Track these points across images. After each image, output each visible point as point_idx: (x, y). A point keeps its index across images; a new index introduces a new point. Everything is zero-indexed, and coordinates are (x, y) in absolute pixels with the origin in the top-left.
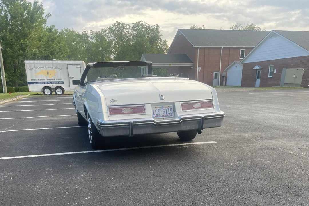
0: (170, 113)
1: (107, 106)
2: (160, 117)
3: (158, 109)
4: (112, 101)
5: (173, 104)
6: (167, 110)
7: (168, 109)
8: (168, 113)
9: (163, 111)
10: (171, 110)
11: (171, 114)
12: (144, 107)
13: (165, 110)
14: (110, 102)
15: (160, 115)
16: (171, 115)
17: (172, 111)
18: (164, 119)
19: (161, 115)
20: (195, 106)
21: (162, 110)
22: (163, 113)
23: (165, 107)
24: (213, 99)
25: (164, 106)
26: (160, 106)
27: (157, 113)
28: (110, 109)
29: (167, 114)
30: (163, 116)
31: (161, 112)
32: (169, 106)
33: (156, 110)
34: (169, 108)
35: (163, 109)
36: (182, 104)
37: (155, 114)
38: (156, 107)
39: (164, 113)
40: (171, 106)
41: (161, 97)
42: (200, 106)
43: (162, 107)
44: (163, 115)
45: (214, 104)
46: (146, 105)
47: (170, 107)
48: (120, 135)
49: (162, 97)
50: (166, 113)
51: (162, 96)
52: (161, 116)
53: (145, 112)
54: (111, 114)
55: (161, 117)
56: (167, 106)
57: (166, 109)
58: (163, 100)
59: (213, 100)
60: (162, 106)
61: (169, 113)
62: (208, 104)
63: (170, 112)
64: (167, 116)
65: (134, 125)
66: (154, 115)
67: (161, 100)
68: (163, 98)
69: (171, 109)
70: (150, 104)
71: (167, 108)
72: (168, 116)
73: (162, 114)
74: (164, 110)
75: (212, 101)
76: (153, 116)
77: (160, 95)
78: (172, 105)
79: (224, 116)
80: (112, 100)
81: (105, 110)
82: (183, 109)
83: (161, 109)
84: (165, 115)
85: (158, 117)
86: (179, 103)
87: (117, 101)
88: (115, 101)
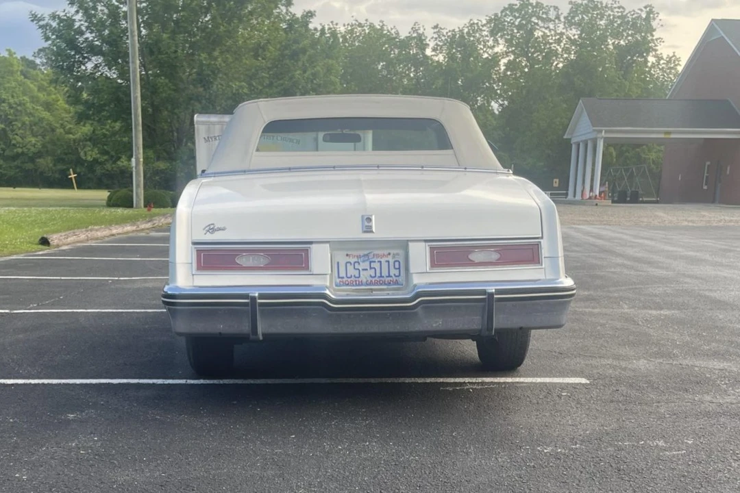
0: (392, 274)
1: (194, 243)
2: (359, 285)
3: (356, 260)
4: (211, 229)
5: (404, 245)
6: (385, 265)
7: (388, 262)
8: (385, 273)
9: (371, 268)
10: (397, 266)
11: (395, 278)
12: (307, 251)
13: (376, 265)
14: (205, 232)
15: (360, 279)
16: (396, 283)
17: (399, 268)
18: (372, 290)
19: (364, 280)
20: (476, 256)
21: (366, 265)
22: (372, 272)
23: (378, 256)
24: (542, 238)
25: (376, 252)
26: (362, 253)
27: (352, 272)
28: (199, 251)
29: (381, 276)
30: (371, 283)
31: (363, 270)
32: (392, 252)
33: (347, 263)
34: (390, 259)
35: (371, 262)
36: (432, 249)
37: (343, 274)
38: (347, 255)
39: (373, 275)
40: (398, 254)
41: (366, 224)
42: (495, 256)
43: (367, 255)
44: (370, 279)
45: (545, 252)
46: (313, 246)
47: (394, 257)
48: (220, 333)
49: (370, 224)
50: (378, 274)
51: (369, 220)
52: (361, 284)
53: (307, 268)
54: (199, 268)
55: (362, 285)
56: (386, 252)
57: (381, 262)
58: (372, 232)
59: (542, 240)
60: (366, 252)
61: (389, 276)
62: (527, 253)
63: (393, 272)
64: (381, 284)
65: (262, 304)
66: (339, 277)
67: (365, 232)
68: (371, 227)
69: (397, 264)
70: (328, 245)
71: (383, 260)
72: (385, 284)
73: (365, 276)
74: (373, 265)
75: (538, 245)
76: (338, 280)
77: (363, 216)
78: (401, 252)
79: (574, 292)
80: (212, 227)
81: (183, 255)
82: (433, 265)
83: (364, 261)
84: (376, 278)
85: (353, 286)
86: (423, 244)
87: (223, 229)
88: (219, 229)
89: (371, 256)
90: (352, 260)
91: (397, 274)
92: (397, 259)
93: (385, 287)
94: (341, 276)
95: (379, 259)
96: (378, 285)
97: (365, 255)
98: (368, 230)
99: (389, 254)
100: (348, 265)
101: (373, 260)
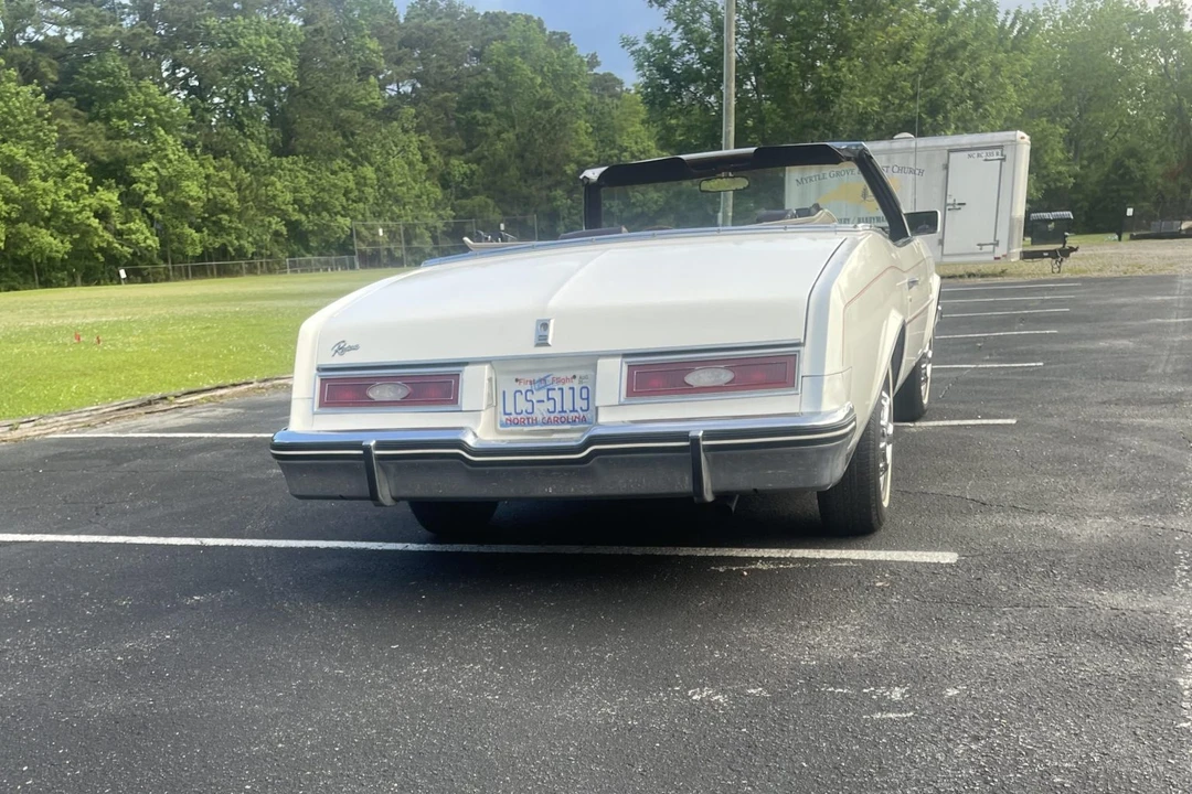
0: (577, 407)
1: (321, 369)
2: (533, 424)
3: (528, 387)
4: (341, 349)
6: (568, 394)
7: (573, 389)
8: (568, 406)
9: (549, 399)
10: (584, 396)
11: (582, 414)
12: (456, 376)
13: (556, 395)
14: (333, 352)
15: (534, 416)
16: (585, 420)
17: (588, 399)
18: (550, 432)
19: (540, 418)
20: (696, 378)
21: (542, 395)
22: (550, 405)
23: (559, 380)
24: (804, 344)
25: (557, 375)
26: (537, 377)
27: (523, 405)
28: (323, 381)
29: (563, 411)
30: (548, 422)
31: (539, 401)
32: (579, 373)
33: (516, 392)
34: (576, 384)
35: (548, 390)
36: (630, 368)
37: (510, 408)
38: (517, 380)
39: (552, 409)
40: (586, 377)
41: (543, 333)
42: (726, 376)
43: (544, 380)
44: (547, 415)
45: (805, 367)
46: (467, 369)
47: (580, 382)
49: (545, 333)
50: (559, 408)
51: (545, 325)
52: (535, 422)
53: (455, 401)
54: (322, 404)
55: (537, 424)
56: (570, 375)
57: (562, 389)
58: (547, 345)
59: (801, 349)
60: (542, 375)
61: (574, 410)
63: (579, 404)
64: (563, 423)
66: (505, 414)
67: (537, 345)
68: (547, 337)
69: (584, 391)
70: (487, 366)
71: (566, 387)
72: (569, 423)
73: (541, 411)
74: (551, 394)
75: (795, 357)
76: (504, 418)
77: (537, 321)
78: (588, 374)
80: (342, 345)
81: (303, 386)
82: (631, 393)
83: (539, 389)
84: (556, 414)
85: (525, 425)
86: (619, 360)
87: (356, 348)
88: (351, 348)
89: (549, 379)
90: (523, 388)
91: (585, 407)
92: (584, 385)
93: (568, 427)
94: (507, 411)
95: (560, 386)
96: (558, 424)
97: (540, 380)
98: (542, 341)
99: (574, 377)
100: (518, 394)
101: (551, 387)
